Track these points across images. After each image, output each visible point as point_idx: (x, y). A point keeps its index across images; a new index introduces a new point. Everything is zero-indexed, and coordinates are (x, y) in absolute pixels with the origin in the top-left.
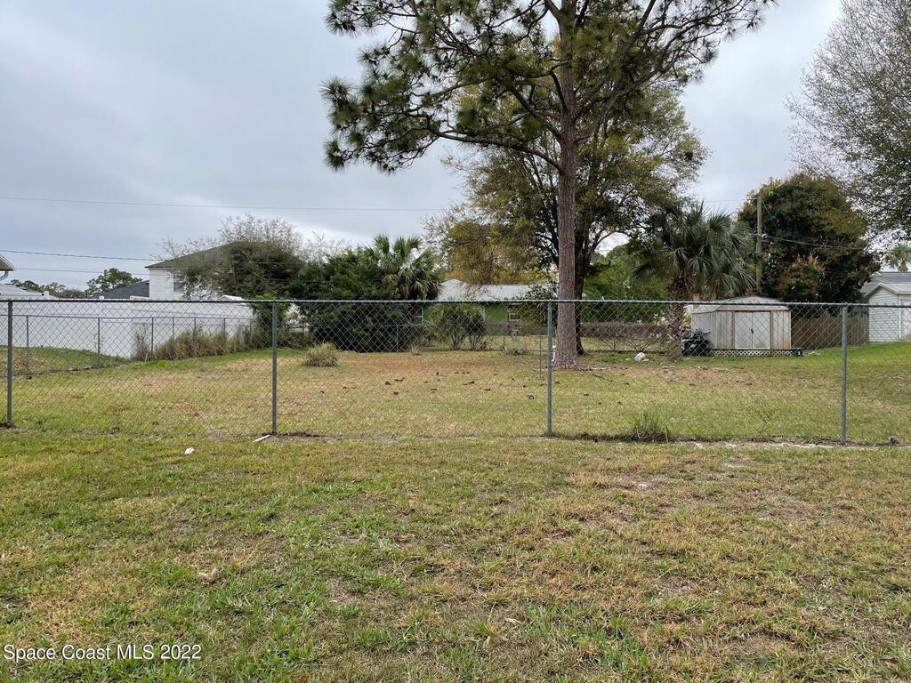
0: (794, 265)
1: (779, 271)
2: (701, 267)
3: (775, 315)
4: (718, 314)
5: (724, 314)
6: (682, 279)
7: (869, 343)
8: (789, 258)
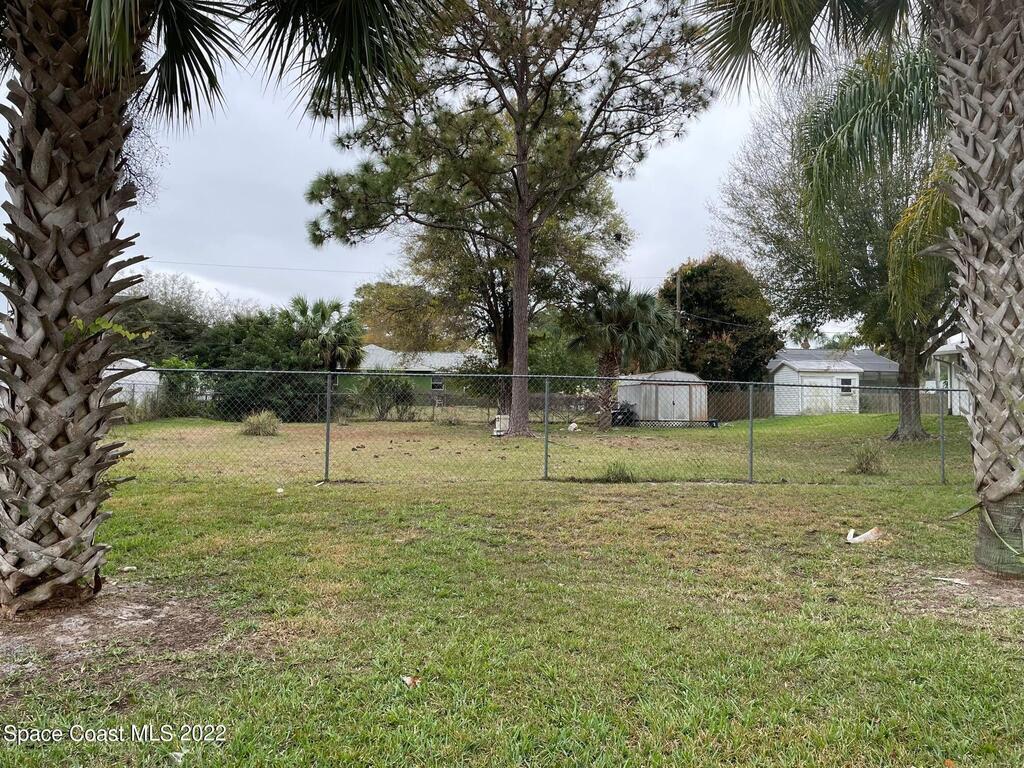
0: (709, 342)
1: (696, 347)
2: (630, 343)
3: (694, 389)
4: (643, 387)
5: (648, 387)
6: (612, 353)
7: (774, 416)
8: (705, 335)
